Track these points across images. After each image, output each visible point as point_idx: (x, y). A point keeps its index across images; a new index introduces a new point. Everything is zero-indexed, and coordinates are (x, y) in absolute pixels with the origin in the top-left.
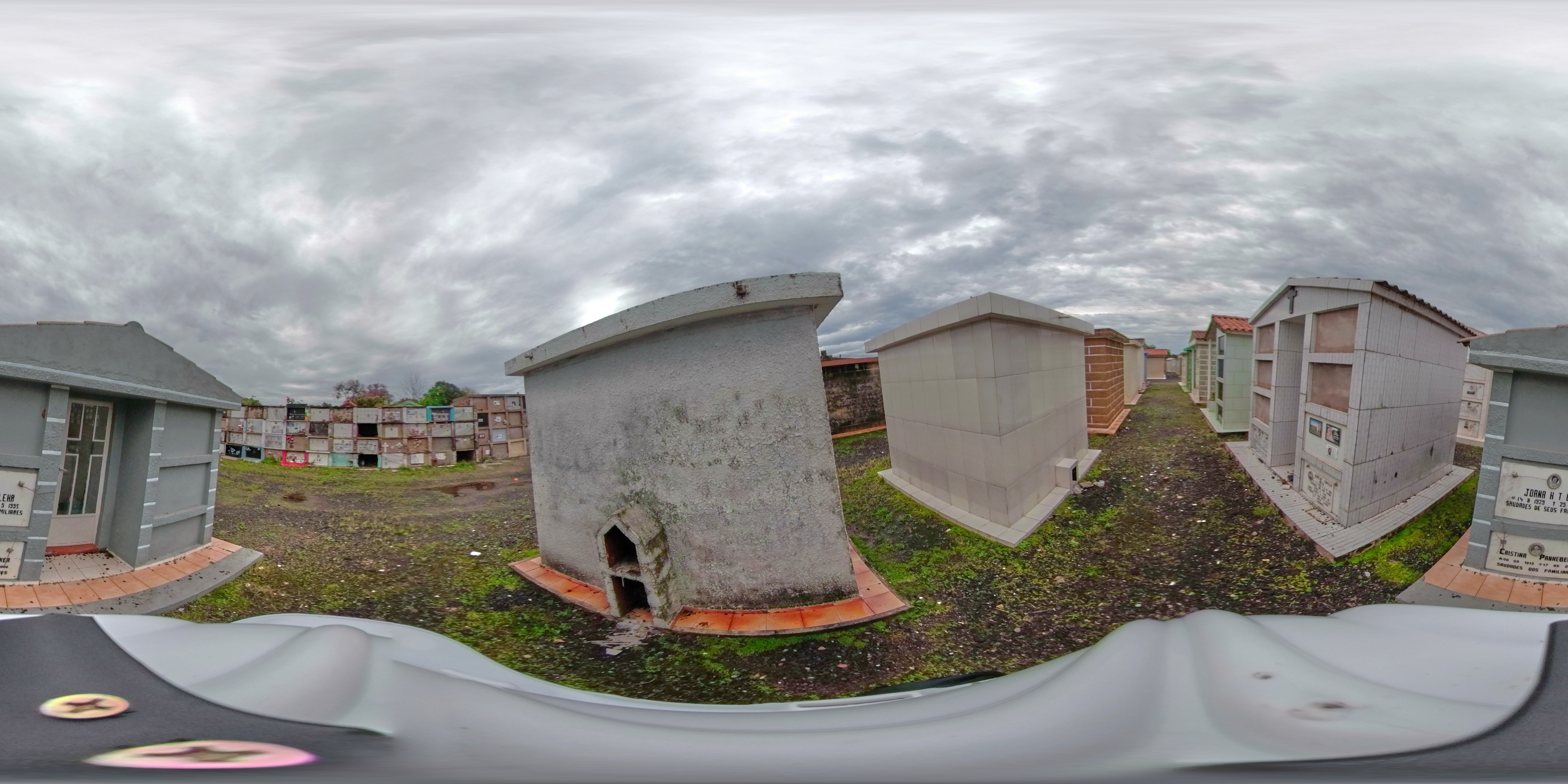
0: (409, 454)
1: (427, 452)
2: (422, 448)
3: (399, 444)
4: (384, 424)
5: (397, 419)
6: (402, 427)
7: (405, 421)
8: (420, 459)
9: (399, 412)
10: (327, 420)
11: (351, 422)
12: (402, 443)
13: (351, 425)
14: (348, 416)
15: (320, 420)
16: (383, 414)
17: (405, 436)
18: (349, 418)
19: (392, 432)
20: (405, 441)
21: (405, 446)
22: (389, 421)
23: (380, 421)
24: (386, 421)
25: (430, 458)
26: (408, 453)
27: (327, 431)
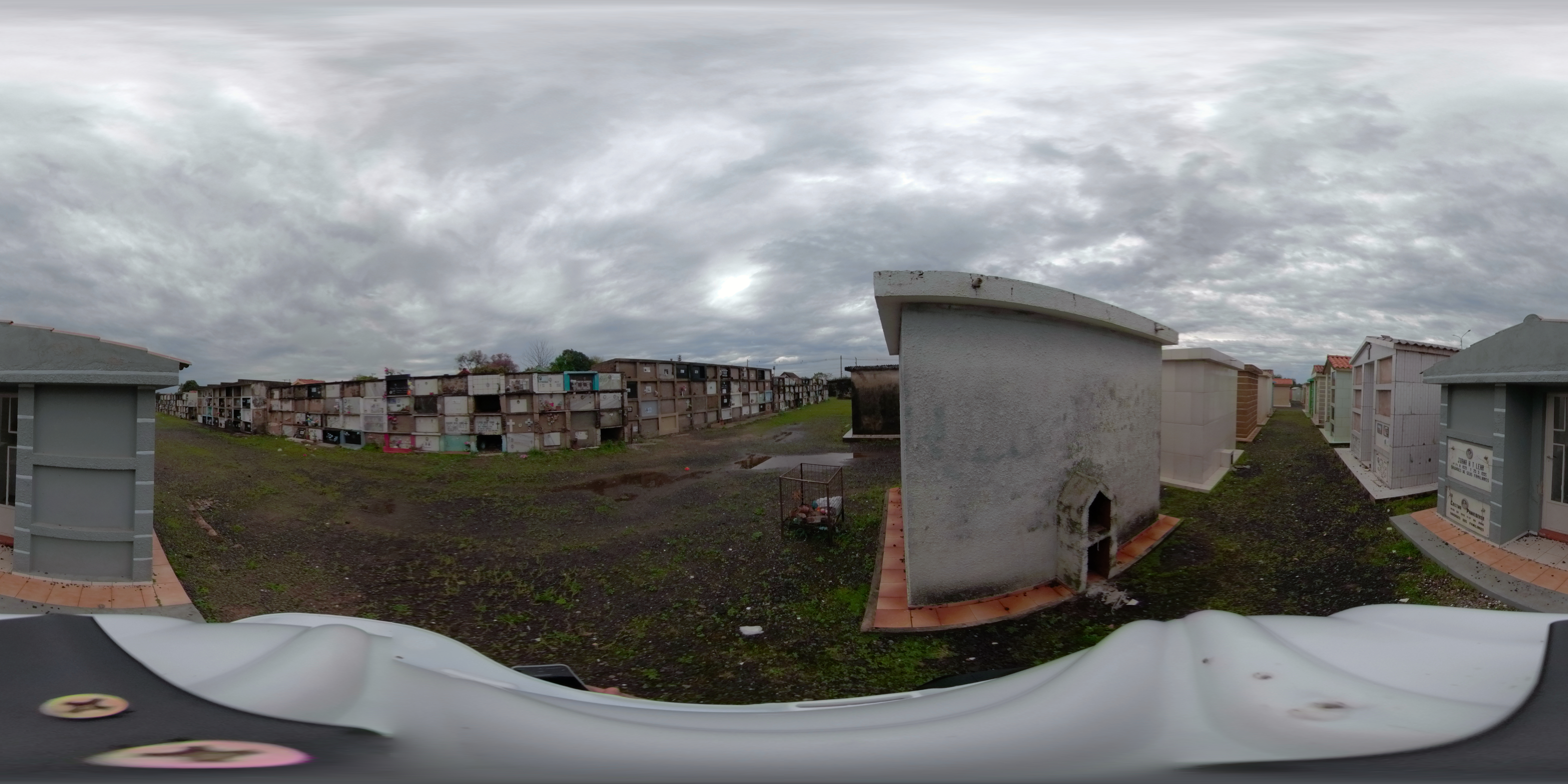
0: (542, 433)
1: (564, 431)
2: (558, 425)
3: (529, 420)
4: (509, 395)
5: (526, 388)
6: (532, 399)
7: (536, 391)
8: (555, 439)
9: (527, 380)
10: (436, 392)
11: (464, 393)
12: (532, 419)
13: (465, 398)
14: (462, 386)
15: (427, 393)
16: (507, 382)
17: (536, 410)
18: (463, 389)
19: (519, 406)
20: (537, 417)
21: (536, 424)
22: (515, 391)
23: (503, 391)
24: (511, 391)
25: (568, 438)
26: (539, 431)
27: (436, 406)
